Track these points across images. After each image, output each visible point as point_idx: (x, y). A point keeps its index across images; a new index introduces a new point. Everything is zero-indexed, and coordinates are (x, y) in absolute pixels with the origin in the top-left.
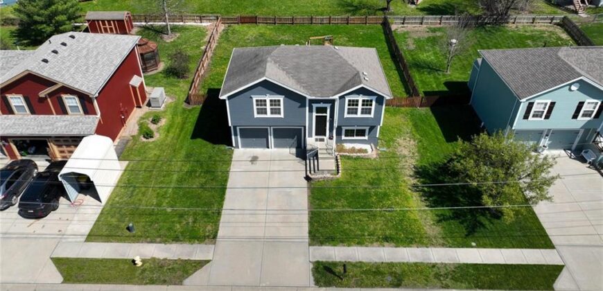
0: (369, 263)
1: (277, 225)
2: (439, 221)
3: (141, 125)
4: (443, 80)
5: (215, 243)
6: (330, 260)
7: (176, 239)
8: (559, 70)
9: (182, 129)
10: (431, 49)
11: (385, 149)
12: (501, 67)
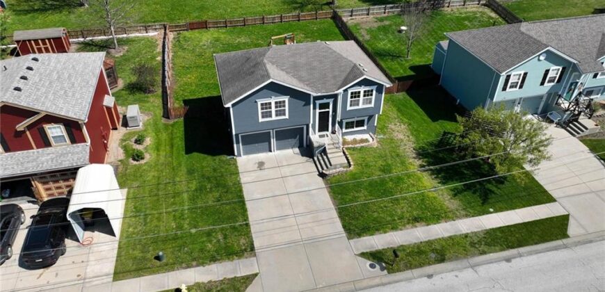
0: (409, 245)
1: (310, 225)
2: (455, 195)
3: (125, 148)
4: (407, 65)
5: (255, 255)
6: (374, 250)
7: (213, 259)
8: (527, 43)
9: (172, 146)
10: (385, 37)
11: (382, 136)
12: (472, 47)
